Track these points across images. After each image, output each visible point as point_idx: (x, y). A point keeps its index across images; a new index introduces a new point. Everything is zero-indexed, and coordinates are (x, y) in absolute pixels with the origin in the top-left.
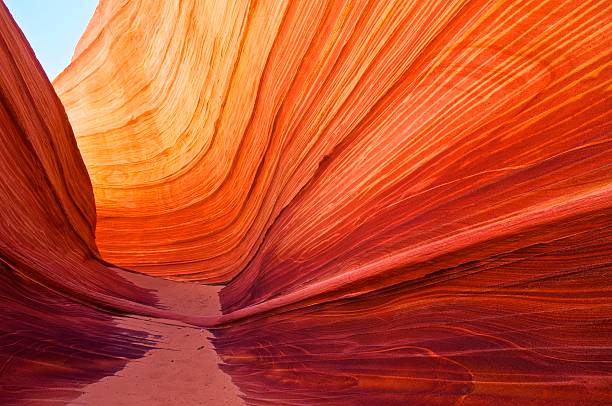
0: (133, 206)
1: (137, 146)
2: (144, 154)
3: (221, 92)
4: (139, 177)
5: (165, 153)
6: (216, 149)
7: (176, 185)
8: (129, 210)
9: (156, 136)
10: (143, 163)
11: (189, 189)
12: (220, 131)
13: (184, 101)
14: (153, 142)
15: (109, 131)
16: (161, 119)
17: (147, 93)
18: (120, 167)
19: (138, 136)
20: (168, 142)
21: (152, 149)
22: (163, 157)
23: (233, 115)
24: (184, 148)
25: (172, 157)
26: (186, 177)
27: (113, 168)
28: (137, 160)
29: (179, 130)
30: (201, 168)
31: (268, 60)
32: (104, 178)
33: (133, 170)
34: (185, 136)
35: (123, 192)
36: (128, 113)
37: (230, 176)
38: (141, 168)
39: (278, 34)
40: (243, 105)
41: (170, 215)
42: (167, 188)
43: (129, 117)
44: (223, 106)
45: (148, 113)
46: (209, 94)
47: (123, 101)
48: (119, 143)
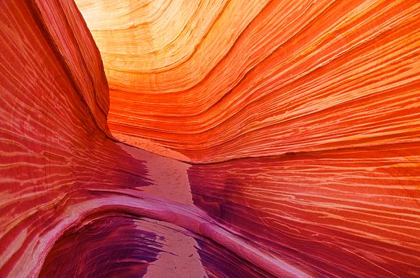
0: (128, 84)
1: (134, 44)
2: (139, 51)
3: (204, 28)
4: (134, 64)
5: (155, 53)
6: (193, 62)
7: (160, 76)
8: (125, 86)
9: (149, 40)
10: (138, 56)
11: (170, 81)
12: (198, 52)
13: (174, 23)
14: (147, 43)
15: (116, 30)
16: (154, 29)
17: (146, 9)
18: (121, 56)
19: (136, 38)
20: (157, 46)
21: (145, 48)
22: (153, 55)
23: (211, 46)
24: (169, 53)
25: (159, 57)
26: (168, 72)
27: (116, 56)
28: (134, 54)
29: (167, 40)
30: (180, 70)
31: (248, 27)
32: (110, 63)
33: (131, 60)
34: (171, 46)
35: (122, 73)
36: (130, 20)
37: (201, 83)
38: (136, 59)
39: (260, 13)
40: (220, 44)
41: (154, 95)
42: (153, 76)
43: (132, 24)
44: (204, 37)
45: (146, 24)
46: (194, 25)
47: (127, 11)
48: (122, 40)
